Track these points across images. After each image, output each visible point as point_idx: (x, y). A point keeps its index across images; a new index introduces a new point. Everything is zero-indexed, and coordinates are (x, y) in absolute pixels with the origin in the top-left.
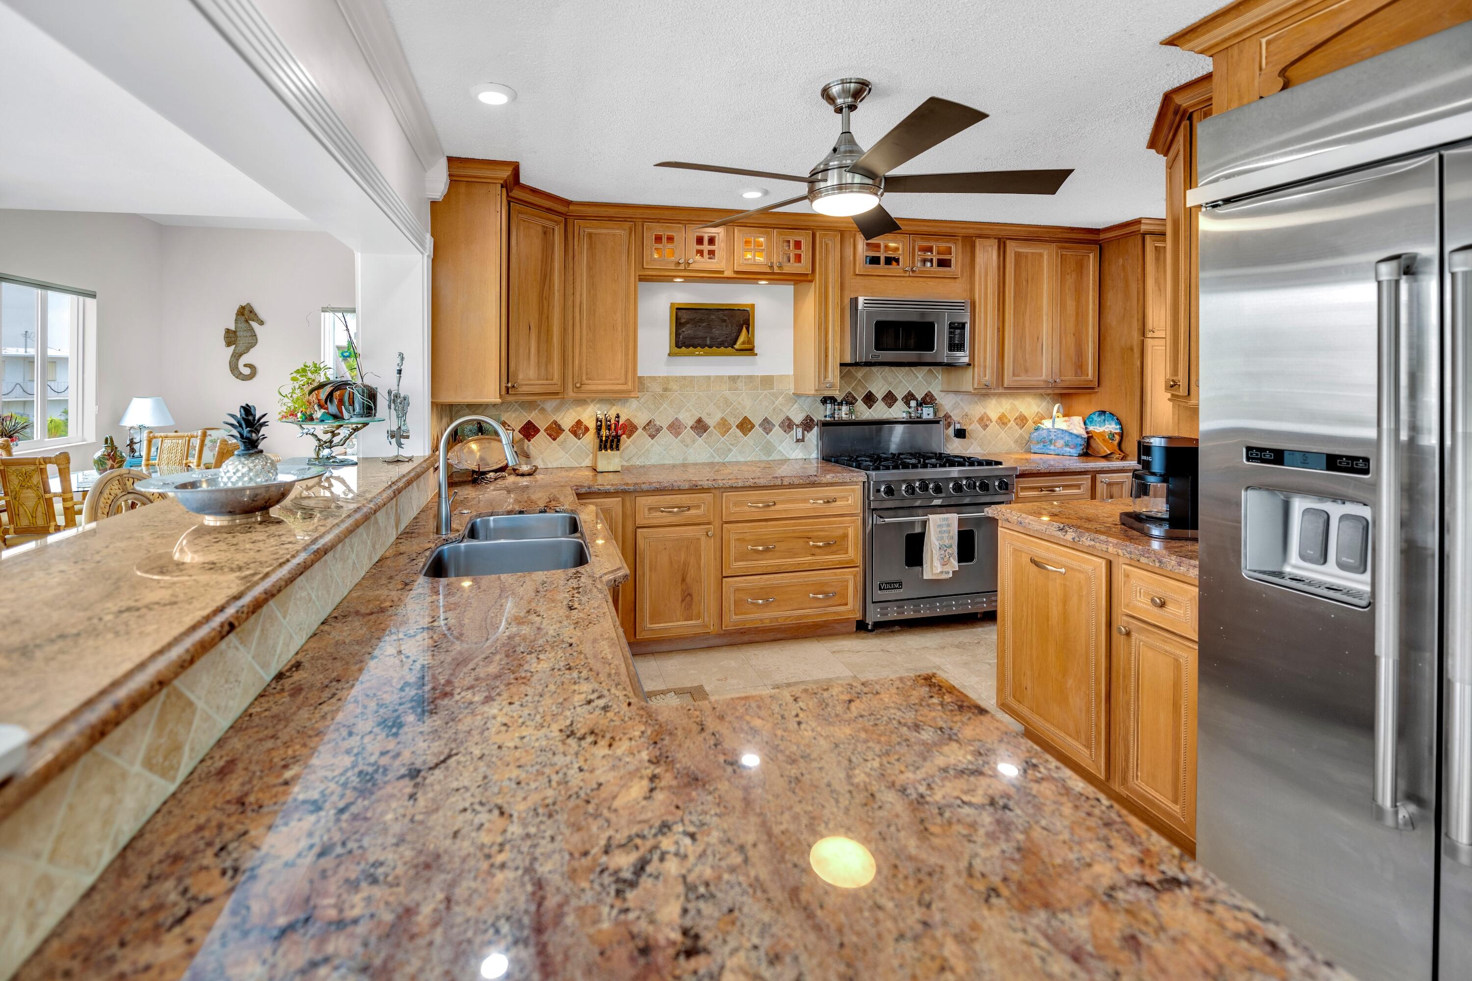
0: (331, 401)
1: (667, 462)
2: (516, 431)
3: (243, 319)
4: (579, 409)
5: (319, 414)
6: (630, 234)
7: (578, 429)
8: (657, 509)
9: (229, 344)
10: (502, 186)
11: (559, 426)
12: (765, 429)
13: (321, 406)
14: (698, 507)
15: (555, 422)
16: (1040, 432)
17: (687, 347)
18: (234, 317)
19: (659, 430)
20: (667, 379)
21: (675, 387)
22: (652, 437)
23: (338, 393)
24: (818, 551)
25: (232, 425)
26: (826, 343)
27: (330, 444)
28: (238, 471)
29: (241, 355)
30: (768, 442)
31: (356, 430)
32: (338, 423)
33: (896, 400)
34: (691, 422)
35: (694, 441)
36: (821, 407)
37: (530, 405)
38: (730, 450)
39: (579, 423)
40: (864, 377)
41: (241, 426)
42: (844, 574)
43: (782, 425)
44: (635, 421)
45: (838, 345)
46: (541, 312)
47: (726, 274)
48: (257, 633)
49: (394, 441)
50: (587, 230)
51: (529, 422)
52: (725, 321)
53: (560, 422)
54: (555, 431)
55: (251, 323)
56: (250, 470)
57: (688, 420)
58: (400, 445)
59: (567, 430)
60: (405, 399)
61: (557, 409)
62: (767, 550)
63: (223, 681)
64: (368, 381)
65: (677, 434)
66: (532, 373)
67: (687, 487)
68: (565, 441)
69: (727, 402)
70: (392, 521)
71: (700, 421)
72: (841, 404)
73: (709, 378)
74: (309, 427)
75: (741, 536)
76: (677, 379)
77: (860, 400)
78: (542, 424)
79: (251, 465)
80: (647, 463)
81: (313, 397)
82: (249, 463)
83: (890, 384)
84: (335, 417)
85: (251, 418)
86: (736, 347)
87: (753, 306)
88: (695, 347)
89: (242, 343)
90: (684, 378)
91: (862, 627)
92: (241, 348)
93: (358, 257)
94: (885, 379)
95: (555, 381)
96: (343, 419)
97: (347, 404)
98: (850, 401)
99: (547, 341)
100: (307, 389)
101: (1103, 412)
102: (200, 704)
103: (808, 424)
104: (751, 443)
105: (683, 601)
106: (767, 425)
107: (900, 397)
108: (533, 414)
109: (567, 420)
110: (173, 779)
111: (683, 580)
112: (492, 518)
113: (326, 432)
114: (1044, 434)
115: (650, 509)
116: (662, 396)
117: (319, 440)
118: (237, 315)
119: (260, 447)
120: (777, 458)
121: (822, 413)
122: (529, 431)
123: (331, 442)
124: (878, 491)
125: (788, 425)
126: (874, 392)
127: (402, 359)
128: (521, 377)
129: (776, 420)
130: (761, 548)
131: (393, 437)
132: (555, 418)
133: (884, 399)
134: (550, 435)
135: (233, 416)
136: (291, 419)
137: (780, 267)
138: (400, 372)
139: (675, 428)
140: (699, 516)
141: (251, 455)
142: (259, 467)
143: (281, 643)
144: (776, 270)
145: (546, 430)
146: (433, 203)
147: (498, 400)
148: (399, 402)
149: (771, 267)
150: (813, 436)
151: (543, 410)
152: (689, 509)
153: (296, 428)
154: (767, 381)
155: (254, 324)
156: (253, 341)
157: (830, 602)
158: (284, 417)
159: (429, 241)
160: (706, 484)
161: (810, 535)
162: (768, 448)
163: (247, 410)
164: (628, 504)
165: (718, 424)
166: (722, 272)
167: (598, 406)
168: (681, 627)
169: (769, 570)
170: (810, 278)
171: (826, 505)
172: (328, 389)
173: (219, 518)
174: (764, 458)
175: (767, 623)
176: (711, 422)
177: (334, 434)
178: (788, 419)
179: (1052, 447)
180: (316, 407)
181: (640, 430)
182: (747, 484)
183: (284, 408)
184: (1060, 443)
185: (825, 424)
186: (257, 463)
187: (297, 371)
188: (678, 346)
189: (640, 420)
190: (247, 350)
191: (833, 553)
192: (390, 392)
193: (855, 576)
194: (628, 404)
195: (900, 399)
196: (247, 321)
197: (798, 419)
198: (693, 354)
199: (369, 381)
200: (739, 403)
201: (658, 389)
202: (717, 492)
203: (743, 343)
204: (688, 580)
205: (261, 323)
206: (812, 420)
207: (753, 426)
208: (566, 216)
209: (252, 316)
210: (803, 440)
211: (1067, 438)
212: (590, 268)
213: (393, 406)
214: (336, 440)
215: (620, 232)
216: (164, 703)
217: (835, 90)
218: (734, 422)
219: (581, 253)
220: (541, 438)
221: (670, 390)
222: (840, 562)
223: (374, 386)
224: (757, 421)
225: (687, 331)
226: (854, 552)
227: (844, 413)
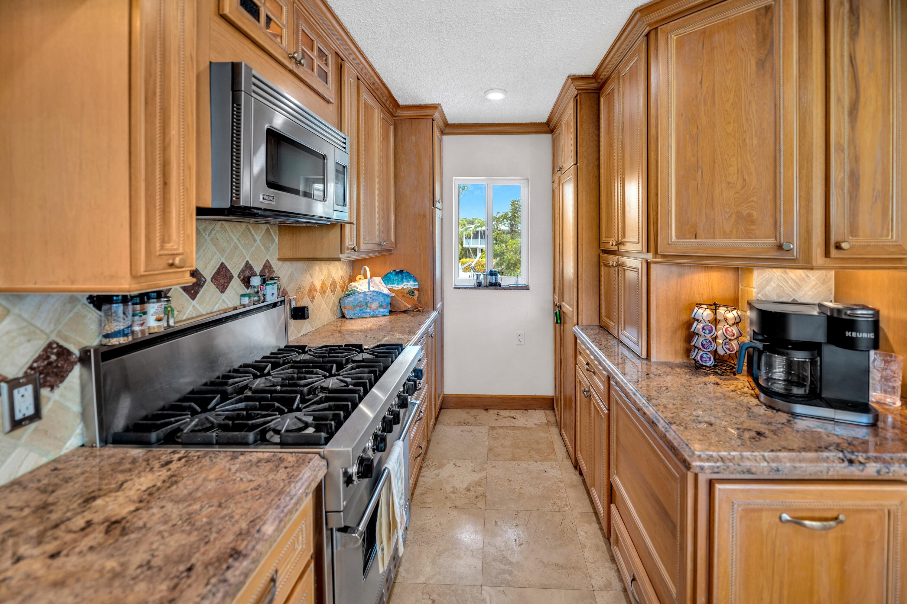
16: (357, 296)
33: (231, 278)
101: (401, 272)
107: (235, 272)
114: (360, 297)
179: (368, 310)
184: (375, 304)
195: (235, 276)
211: (381, 299)
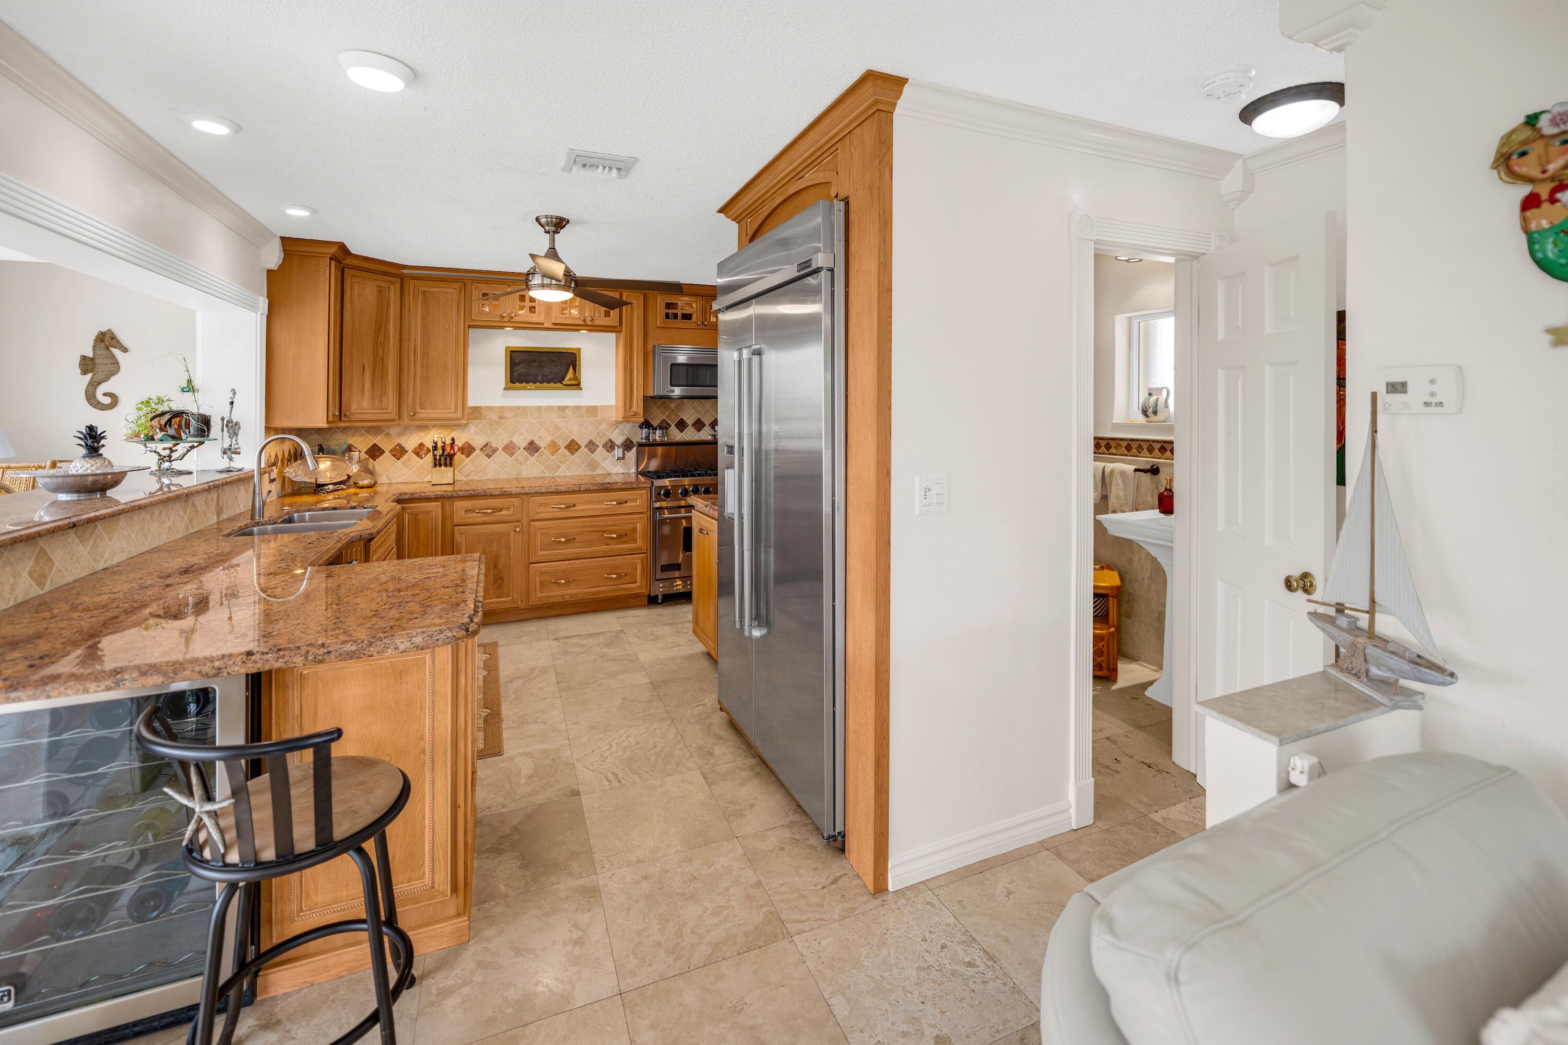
0: (170, 426)
1: (502, 477)
2: (363, 453)
3: (103, 345)
4: (421, 433)
5: (159, 435)
6: (460, 292)
7: (419, 451)
8: (473, 511)
9: (84, 372)
10: (331, 259)
11: (403, 448)
12: (590, 449)
13: (161, 430)
14: (508, 508)
15: (399, 445)
17: (521, 382)
18: (92, 343)
19: (495, 451)
20: (502, 409)
21: (510, 415)
22: (489, 456)
23: (178, 419)
24: (612, 541)
25: (80, 438)
26: (631, 380)
27: (170, 459)
28: (83, 466)
29: (99, 384)
30: (593, 460)
31: (192, 447)
32: (175, 442)
33: (704, 425)
34: (524, 444)
35: (526, 460)
36: (639, 430)
37: (374, 430)
38: (559, 467)
39: (421, 445)
40: (676, 407)
41: (86, 438)
42: (633, 558)
43: (605, 446)
44: (473, 444)
45: (641, 382)
46: (375, 355)
47: (546, 325)
48: (91, 542)
49: (225, 456)
50: (421, 289)
51: (375, 445)
52: (554, 361)
53: (404, 445)
54: (399, 452)
55: (112, 349)
56: (92, 465)
57: (521, 441)
58: (231, 459)
59: (410, 452)
60: (236, 424)
61: (401, 434)
62: (568, 541)
63: (69, 557)
64: (202, 411)
65: (511, 454)
66: (366, 403)
67: (498, 493)
68: (408, 460)
69: (557, 429)
70: (213, 508)
71: (532, 443)
72: (656, 429)
73: (540, 408)
74: (151, 445)
75: (546, 531)
76: (511, 409)
77: (673, 426)
78: (387, 446)
79: (93, 463)
80: (484, 478)
81: (155, 423)
82: (92, 461)
83: (699, 413)
84: (173, 437)
85: (94, 433)
86: (564, 382)
87: (579, 349)
88: (528, 382)
89: (101, 371)
90: (518, 408)
91: (652, 601)
92: (100, 376)
93: (199, 314)
94: (695, 408)
95: (389, 411)
96: (181, 439)
97: (184, 427)
98: (664, 426)
99: (382, 378)
100: (150, 416)
102: (57, 563)
103: (628, 445)
104: (578, 460)
105: (494, 583)
106: (592, 446)
107: (707, 424)
108: (379, 438)
109: (410, 442)
110: (42, 590)
111: (495, 566)
112: (307, 513)
113: (164, 449)
115: (466, 511)
116: (497, 422)
117: (160, 456)
118: (96, 341)
119: (100, 452)
120: (601, 472)
121: (640, 436)
122: (375, 452)
123: (170, 457)
124: (659, 494)
125: (610, 446)
126: (685, 419)
127: (234, 393)
128: (354, 406)
129: (600, 442)
130: (563, 540)
131: (225, 453)
132: (399, 441)
133: (693, 425)
134: (394, 456)
135: (80, 432)
136: (136, 439)
137: (592, 320)
138: (232, 403)
139: (510, 449)
140: (508, 516)
141: (93, 457)
142: (99, 464)
143: (107, 553)
144: (589, 323)
145: (390, 451)
146: (269, 272)
147: (325, 425)
148: (232, 427)
149: (584, 320)
150: (632, 454)
151: (388, 435)
152: (500, 510)
153: (142, 447)
154: (592, 410)
155: (116, 352)
156: (115, 367)
157: (622, 581)
158: (129, 438)
159: (263, 303)
160: (514, 491)
161: (605, 529)
162: (593, 465)
163: (91, 429)
164: (447, 507)
165: (549, 445)
166: (543, 324)
167: (439, 431)
168: (493, 603)
169: (569, 556)
170: (618, 329)
171: (617, 506)
172: (167, 417)
173: (69, 495)
174: (589, 473)
175: (567, 598)
176: (541, 444)
177: (172, 451)
178: (610, 441)
180: (158, 430)
181: (478, 451)
182: (549, 490)
183: (130, 432)
185: (640, 445)
186: (99, 462)
187: (142, 403)
188: (512, 381)
189: (478, 442)
190: (107, 378)
191: (624, 543)
192: (223, 419)
193: (642, 560)
194: (466, 430)
196: (107, 348)
197: (619, 440)
198: (525, 388)
199: (204, 411)
200: (567, 429)
201: (495, 417)
202: (525, 497)
203: (570, 380)
204: (500, 566)
205: (125, 350)
206: (631, 442)
207: (579, 447)
208: (402, 279)
209: (113, 342)
210: (623, 458)
212: (424, 320)
213: (225, 429)
214: (175, 455)
215: (451, 291)
216: (38, 553)
217: (543, 221)
218: (562, 444)
219: (416, 307)
220: (386, 458)
221: (505, 418)
222: (630, 549)
223: (207, 414)
224: (583, 443)
225: (521, 369)
226: (641, 542)
227: (657, 436)
